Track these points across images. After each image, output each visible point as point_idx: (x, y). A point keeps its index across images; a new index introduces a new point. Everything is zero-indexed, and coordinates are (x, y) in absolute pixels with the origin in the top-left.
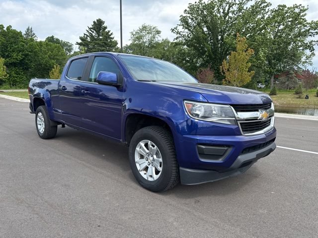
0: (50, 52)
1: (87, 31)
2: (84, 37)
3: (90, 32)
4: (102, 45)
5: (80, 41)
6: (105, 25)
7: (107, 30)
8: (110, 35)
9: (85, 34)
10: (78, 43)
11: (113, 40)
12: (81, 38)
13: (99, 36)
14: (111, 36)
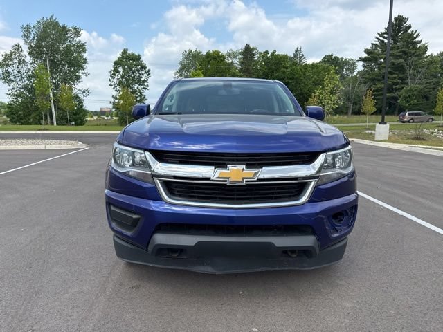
0: (315, 77)
1: (377, 39)
2: (372, 48)
3: (381, 39)
4: (399, 56)
5: (365, 55)
6: (407, 24)
7: (410, 31)
8: (415, 38)
9: (373, 44)
10: (361, 59)
11: (419, 45)
12: (367, 51)
13: (396, 42)
14: (417, 39)
